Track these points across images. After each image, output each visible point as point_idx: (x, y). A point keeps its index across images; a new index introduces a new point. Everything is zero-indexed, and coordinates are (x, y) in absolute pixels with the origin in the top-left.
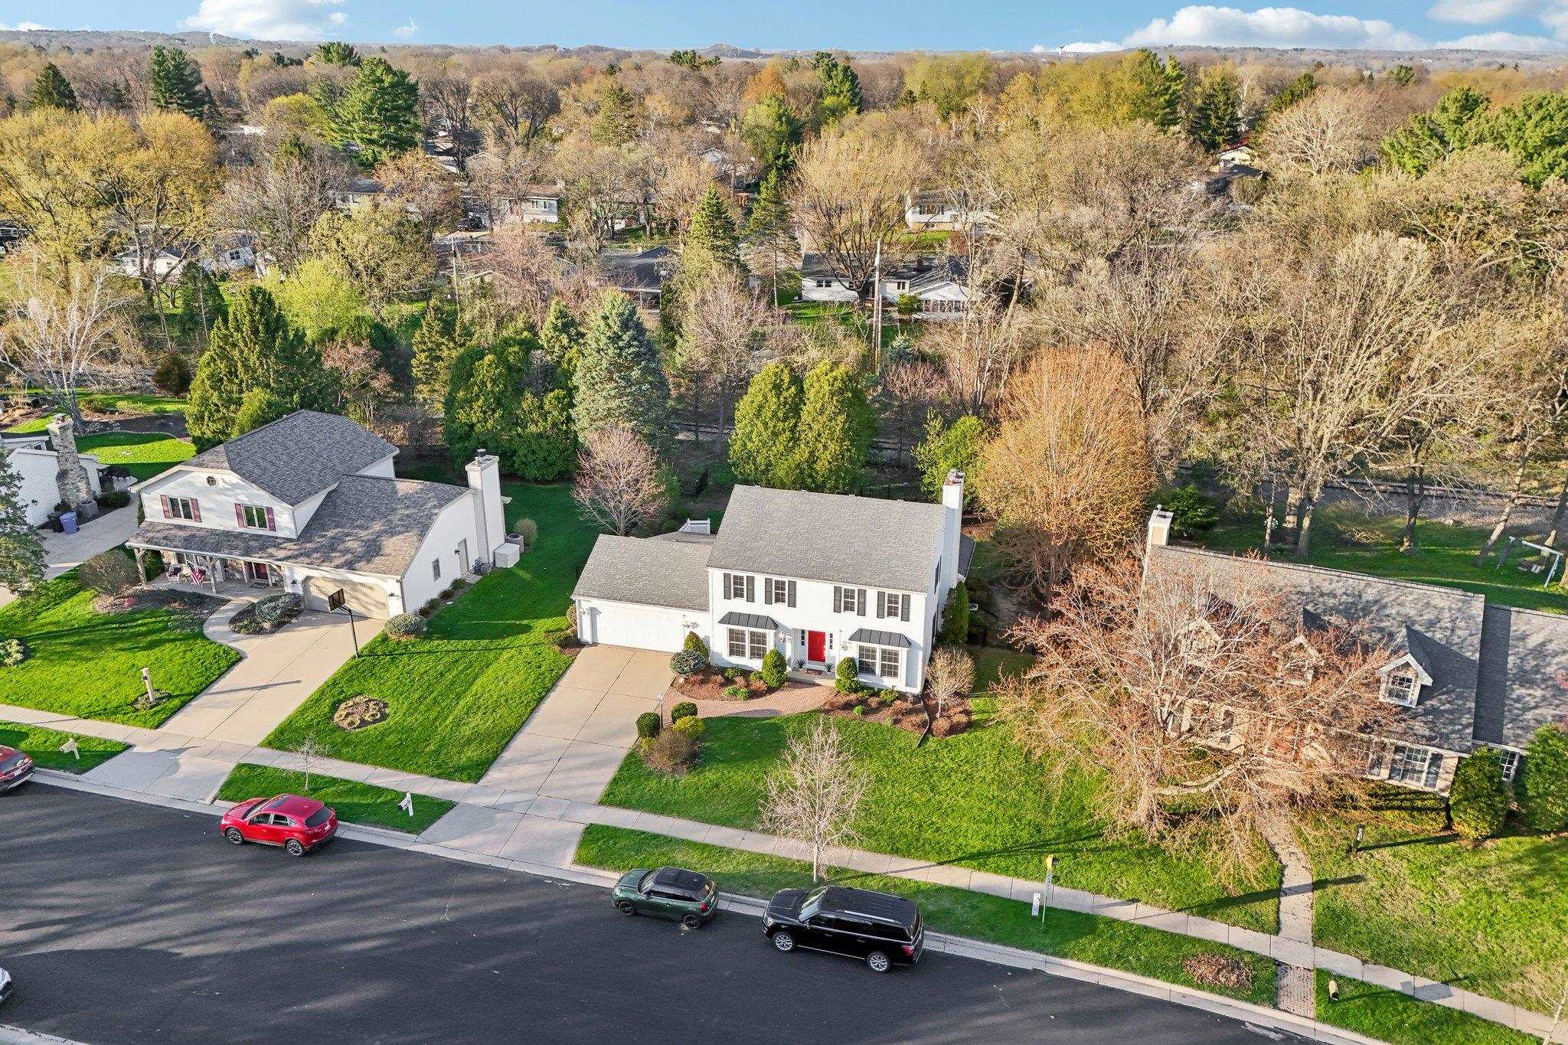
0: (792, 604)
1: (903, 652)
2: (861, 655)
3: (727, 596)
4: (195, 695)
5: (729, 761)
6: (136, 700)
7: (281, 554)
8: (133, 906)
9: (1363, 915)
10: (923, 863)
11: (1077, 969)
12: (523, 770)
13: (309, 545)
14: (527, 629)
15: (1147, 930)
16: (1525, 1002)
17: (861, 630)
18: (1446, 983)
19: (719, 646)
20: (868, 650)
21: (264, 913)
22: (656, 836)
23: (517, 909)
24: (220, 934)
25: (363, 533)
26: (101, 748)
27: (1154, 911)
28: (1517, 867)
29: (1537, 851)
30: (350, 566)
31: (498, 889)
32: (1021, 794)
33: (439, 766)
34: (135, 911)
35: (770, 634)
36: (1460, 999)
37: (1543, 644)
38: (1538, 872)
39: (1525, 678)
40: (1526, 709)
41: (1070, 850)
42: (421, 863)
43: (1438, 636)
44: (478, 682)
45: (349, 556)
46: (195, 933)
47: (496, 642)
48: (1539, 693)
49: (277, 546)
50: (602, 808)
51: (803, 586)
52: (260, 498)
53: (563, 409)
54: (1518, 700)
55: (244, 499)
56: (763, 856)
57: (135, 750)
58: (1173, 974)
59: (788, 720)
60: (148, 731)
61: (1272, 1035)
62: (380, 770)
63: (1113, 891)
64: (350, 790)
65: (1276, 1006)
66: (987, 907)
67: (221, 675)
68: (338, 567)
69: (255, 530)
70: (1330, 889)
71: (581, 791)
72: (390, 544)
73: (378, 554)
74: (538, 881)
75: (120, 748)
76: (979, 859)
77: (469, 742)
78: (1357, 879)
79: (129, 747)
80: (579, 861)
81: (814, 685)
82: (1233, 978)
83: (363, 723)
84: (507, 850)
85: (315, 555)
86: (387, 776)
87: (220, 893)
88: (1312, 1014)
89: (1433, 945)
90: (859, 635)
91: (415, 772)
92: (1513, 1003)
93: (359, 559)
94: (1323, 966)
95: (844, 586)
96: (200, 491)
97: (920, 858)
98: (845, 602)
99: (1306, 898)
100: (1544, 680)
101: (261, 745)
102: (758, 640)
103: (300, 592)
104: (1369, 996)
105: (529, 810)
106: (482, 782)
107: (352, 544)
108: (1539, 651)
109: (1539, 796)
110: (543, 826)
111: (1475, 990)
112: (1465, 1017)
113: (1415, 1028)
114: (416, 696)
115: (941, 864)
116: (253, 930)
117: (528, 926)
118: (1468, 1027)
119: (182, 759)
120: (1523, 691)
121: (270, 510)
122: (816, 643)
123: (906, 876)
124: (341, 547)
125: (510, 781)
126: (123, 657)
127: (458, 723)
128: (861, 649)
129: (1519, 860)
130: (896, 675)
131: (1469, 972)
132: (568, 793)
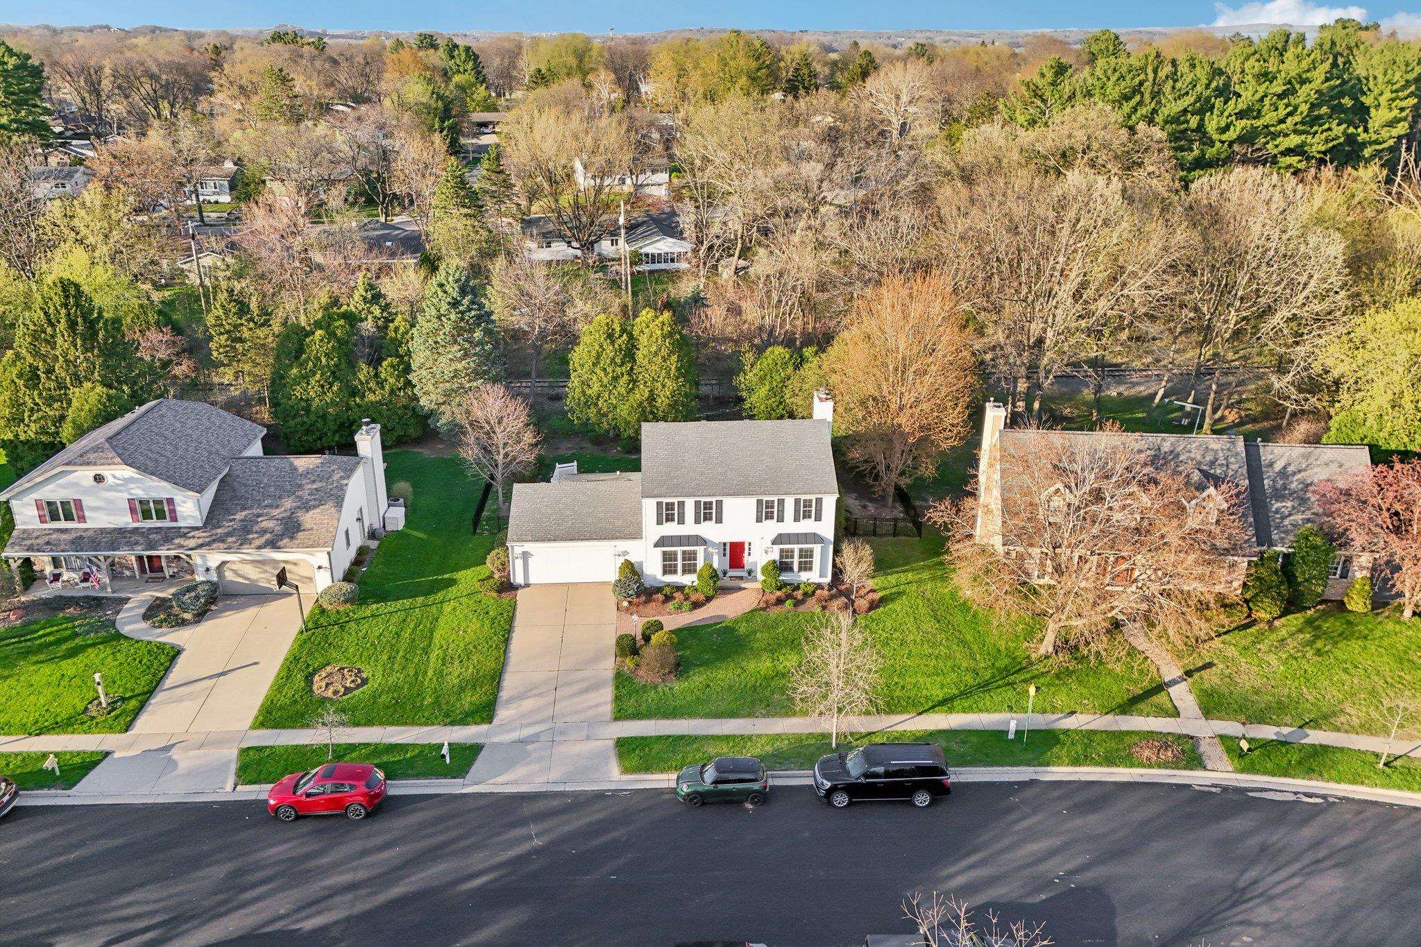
0: (719, 520)
1: (817, 549)
2: (781, 557)
3: (659, 522)
4: (150, 693)
5: (705, 664)
6: (86, 709)
7: (192, 543)
8: (221, 897)
9: (1226, 691)
10: (905, 716)
11: (1060, 772)
12: (528, 704)
13: (219, 531)
14: (452, 582)
15: (1094, 732)
16: (1352, 730)
17: (780, 535)
18: (1300, 727)
19: (653, 568)
20: (787, 551)
21: (361, 875)
22: (682, 737)
23: (599, 822)
24: (330, 902)
25: (275, 512)
26: (78, 760)
27: (1091, 717)
28: (1301, 636)
29: (1309, 622)
30: (273, 544)
31: (567, 809)
32: (948, 648)
33: (447, 715)
34: (225, 902)
35: (700, 550)
36: (1316, 737)
37: (1285, 468)
38: (1317, 637)
39: (1279, 495)
40: (1283, 518)
41: (1009, 684)
42: (483, 802)
43: (1218, 471)
44: (437, 635)
45: (268, 536)
46: (303, 908)
47: (431, 599)
48: (1289, 504)
49: (184, 536)
50: (620, 723)
51: (729, 504)
52: (158, 489)
53: (399, 376)
54: (1277, 511)
55: (139, 493)
56: (779, 735)
57: (116, 755)
58: (1129, 761)
59: (736, 621)
60: (118, 736)
61: (1214, 790)
62: (390, 729)
63: (1054, 710)
64: (374, 751)
65: (1205, 768)
66: (974, 739)
67: (167, 670)
68: (259, 548)
69: (154, 523)
70: (1196, 676)
71: (591, 713)
72: (308, 519)
73: (299, 530)
74: (600, 796)
75: (100, 757)
76: (946, 703)
77: (462, 689)
78: (1209, 665)
79: (107, 754)
80: (626, 771)
81: (741, 589)
82: (1169, 753)
83: (348, 690)
84: (553, 776)
85: (230, 540)
86: (399, 733)
87: (303, 867)
88: (1230, 769)
89: (1279, 702)
90: (779, 539)
91: (426, 724)
92: (1346, 732)
93: (281, 536)
94: (1221, 732)
95: (765, 498)
96: (86, 491)
97: (902, 713)
98: (766, 512)
99: (1183, 686)
100: (1291, 494)
101: (253, 727)
102: (690, 557)
103: (214, 578)
104: (1261, 747)
105: (555, 736)
106: (496, 721)
107: (269, 524)
108: (1283, 473)
109: (1307, 580)
110: (576, 748)
111: (1321, 728)
112: (1325, 748)
113: (1300, 763)
114: (385, 657)
115: (920, 714)
116: (363, 892)
117: (615, 834)
118: (1330, 755)
119: (175, 754)
120: (1279, 504)
121: (170, 501)
122: (736, 552)
123: (900, 728)
124: (256, 528)
125: (522, 716)
126: (46, 669)
127: (440, 675)
128: (782, 551)
129: (1300, 631)
130: (811, 569)
131: (1312, 716)
132: (582, 717)
